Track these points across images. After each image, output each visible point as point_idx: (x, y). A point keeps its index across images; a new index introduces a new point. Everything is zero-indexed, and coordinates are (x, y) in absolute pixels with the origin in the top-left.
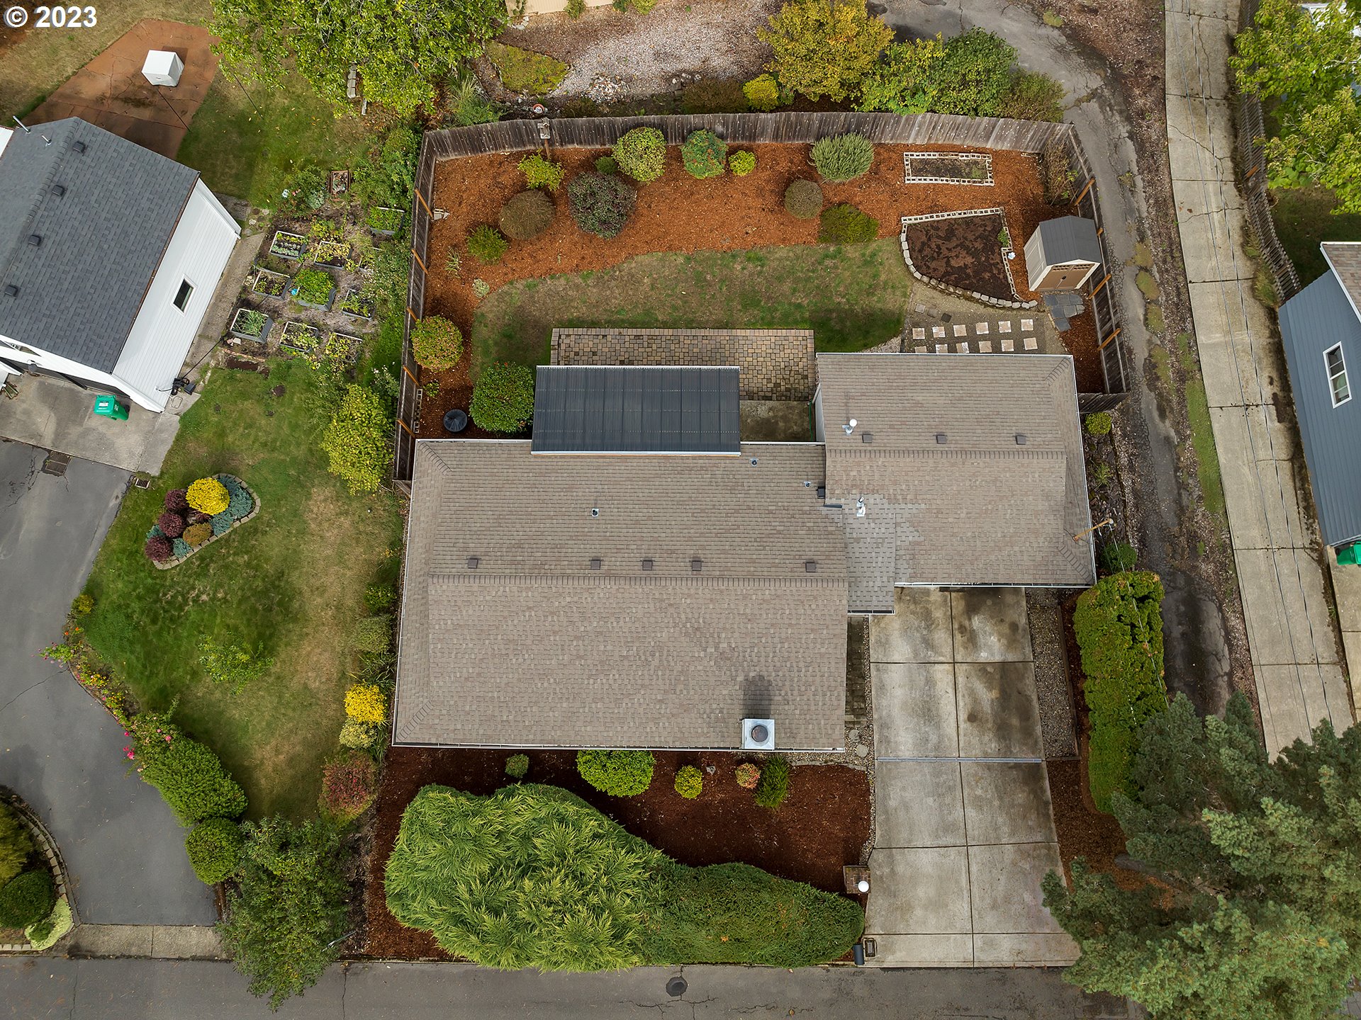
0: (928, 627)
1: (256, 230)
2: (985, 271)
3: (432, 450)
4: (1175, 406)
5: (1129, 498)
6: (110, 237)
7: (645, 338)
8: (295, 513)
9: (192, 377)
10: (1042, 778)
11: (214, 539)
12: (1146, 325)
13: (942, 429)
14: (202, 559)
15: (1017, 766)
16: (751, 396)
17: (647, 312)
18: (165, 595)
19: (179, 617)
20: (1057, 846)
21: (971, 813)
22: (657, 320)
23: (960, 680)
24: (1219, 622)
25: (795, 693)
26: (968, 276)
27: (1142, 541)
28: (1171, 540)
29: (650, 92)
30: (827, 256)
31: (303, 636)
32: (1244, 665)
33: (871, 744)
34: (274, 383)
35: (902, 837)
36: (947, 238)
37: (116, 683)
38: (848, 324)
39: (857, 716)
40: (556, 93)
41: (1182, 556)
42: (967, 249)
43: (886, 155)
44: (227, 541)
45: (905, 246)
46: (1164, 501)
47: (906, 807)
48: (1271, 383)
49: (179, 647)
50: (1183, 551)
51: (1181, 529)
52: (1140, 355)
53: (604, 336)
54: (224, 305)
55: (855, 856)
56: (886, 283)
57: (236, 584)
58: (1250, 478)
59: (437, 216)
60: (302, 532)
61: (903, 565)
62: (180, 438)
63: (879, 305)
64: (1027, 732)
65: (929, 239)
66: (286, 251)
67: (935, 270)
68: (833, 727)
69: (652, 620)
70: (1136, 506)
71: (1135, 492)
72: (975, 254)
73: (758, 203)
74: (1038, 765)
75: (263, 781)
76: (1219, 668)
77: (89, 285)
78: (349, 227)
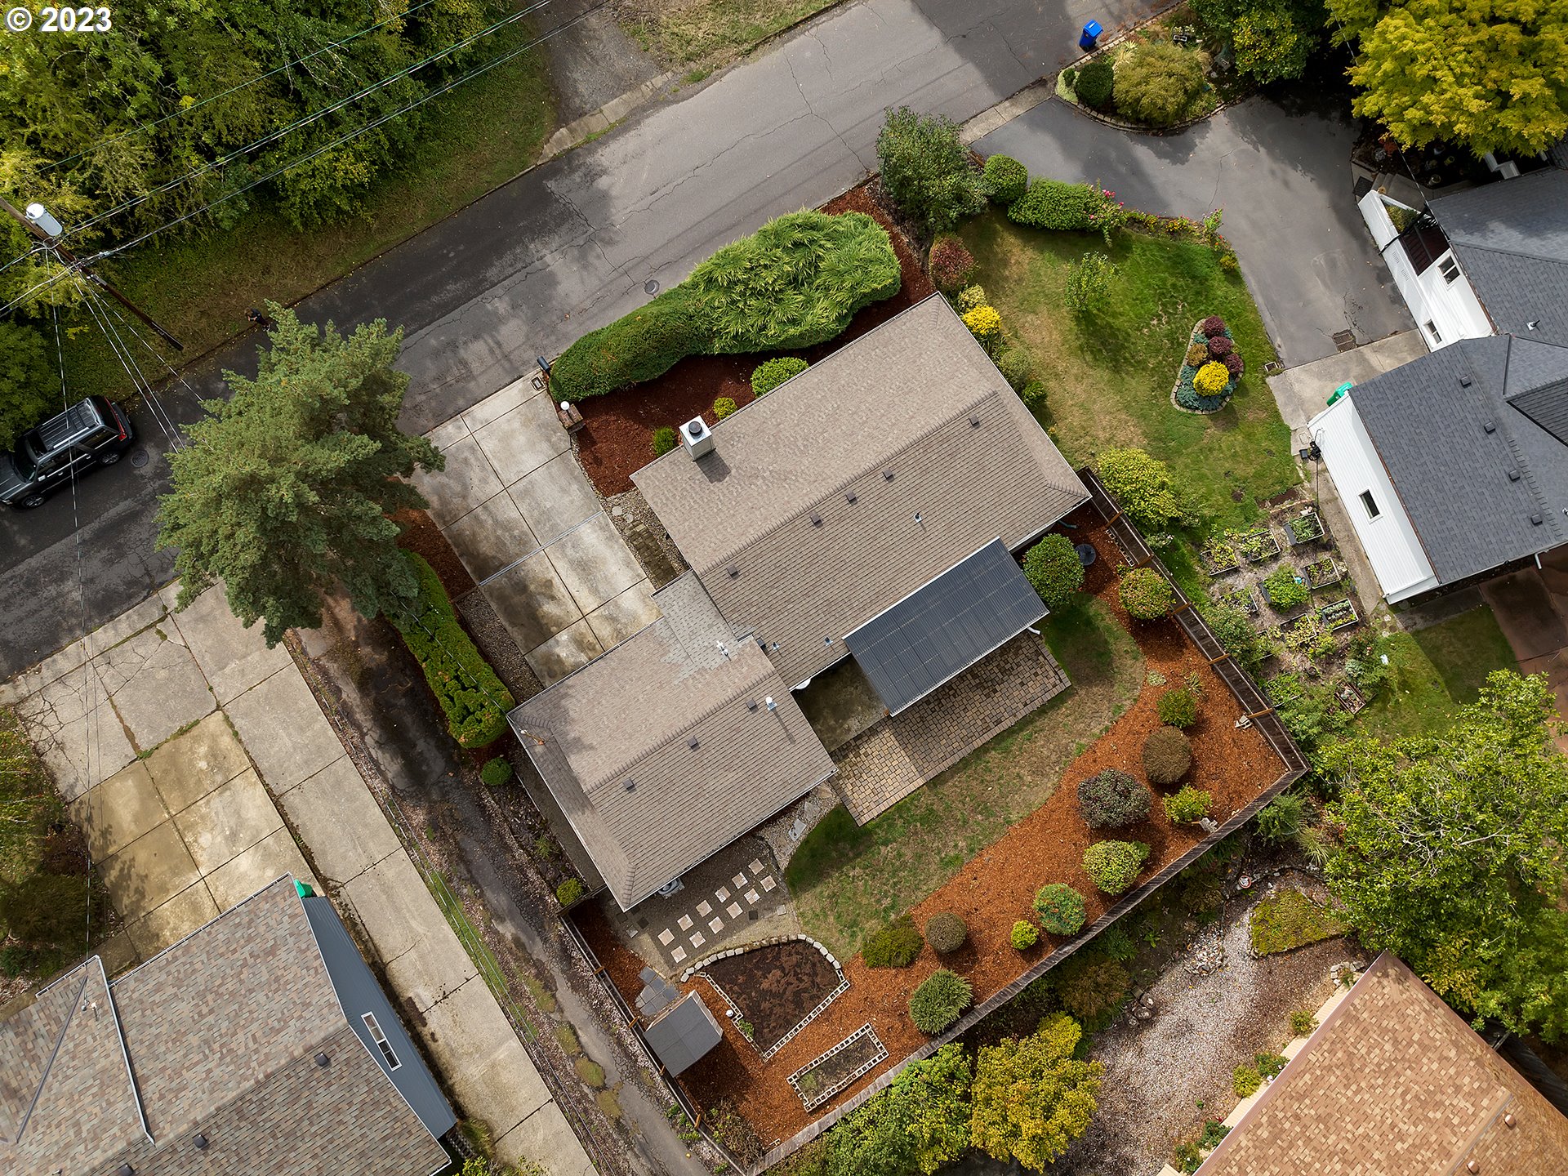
0: (619, 632)
1: (1378, 614)
2: (745, 982)
3: (1075, 495)
4: (509, 957)
5: (510, 840)
6: (1447, 478)
7: (992, 725)
8: (1144, 417)
9: (1312, 464)
10: (474, 572)
11: (1185, 362)
12: (572, 1027)
13: (696, 754)
14: (1180, 344)
15: (497, 569)
16: (873, 732)
17: (1007, 751)
18: (1183, 306)
19: (1160, 299)
20: (440, 527)
21: (515, 514)
22: (993, 749)
23: (572, 607)
24: (390, 776)
25: (688, 488)
26: (758, 968)
27: (482, 808)
28: (459, 825)
29: (1166, 979)
30: (893, 907)
31: (1065, 341)
32: (356, 752)
33: (613, 519)
34: (1247, 499)
35: (555, 468)
36: (797, 994)
37: (1162, 233)
38: (834, 854)
39: (635, 533)
40: (1246, 918)
41: (443, 816)
42: (774, 995)
43: (904, 1040)
44: (1174, 367)
45: (830, 958)
46: (480, 857)
47: (564, 491)
48: (433, 1034)
49: (1142, 282)
50: (444, 821)
51: (455, 840)
52: (564, 991)
53: (1026, 705)
54: (1343, 534)
55: (582, 436)
56: (826, 916)
57: (1141, 345)
58: (414, 924)
59: (1244, 719)
60: (1127, 407)
61: (665, 633)
62: (1276, 415)
63: (818, 890)
64: (502, 599)
65: (813, 982)
66: (1336, 607)
67: (790, 955)
68: (648, 485)
69: (821, 465)
70: (502, 837)
71: (507, 849)
72: (764, 994)
73: (985, 912)
74: (481, 579)
75: (1012, 240)
76: (374, 735)
77: (1424, 432)
78: (1308, 665)
